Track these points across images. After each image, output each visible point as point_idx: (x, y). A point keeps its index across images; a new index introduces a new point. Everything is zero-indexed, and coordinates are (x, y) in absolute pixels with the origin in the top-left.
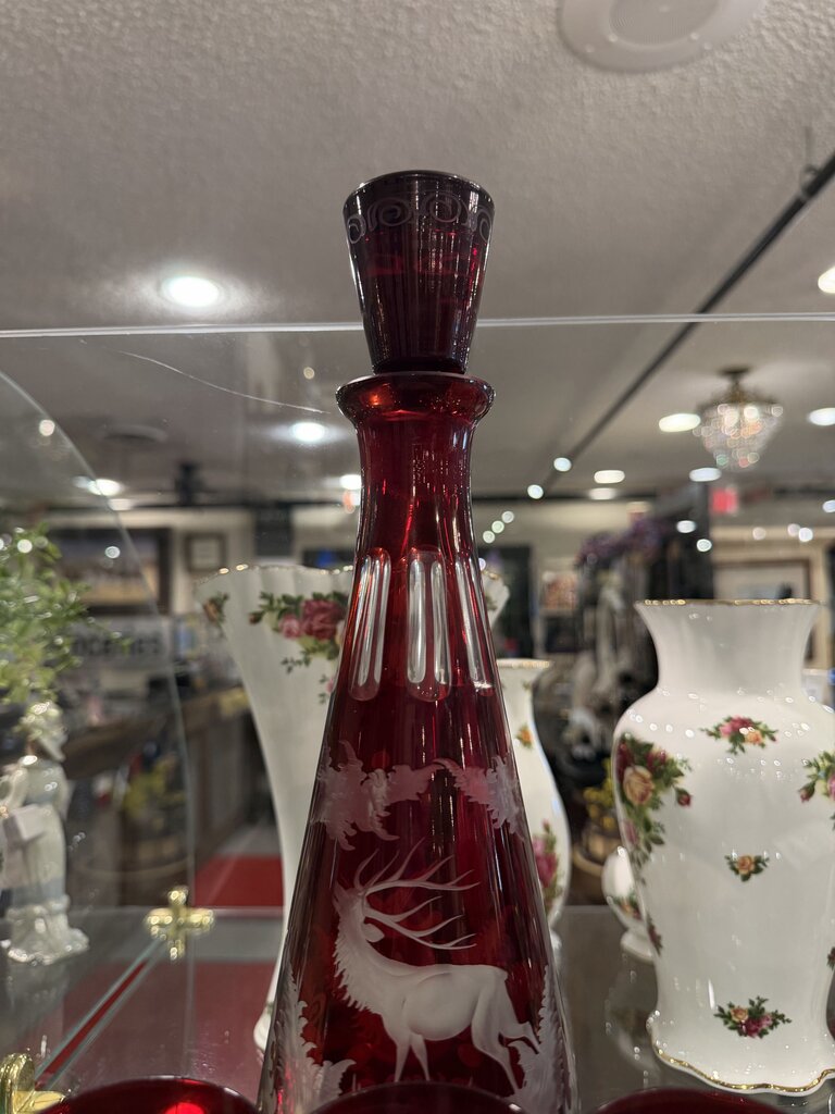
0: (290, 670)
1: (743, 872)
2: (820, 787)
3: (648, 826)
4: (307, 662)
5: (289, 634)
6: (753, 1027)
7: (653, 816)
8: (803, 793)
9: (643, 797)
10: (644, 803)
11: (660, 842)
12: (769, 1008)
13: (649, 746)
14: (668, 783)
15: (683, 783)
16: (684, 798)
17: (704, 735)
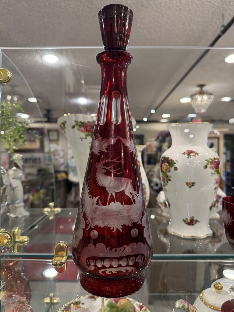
0: (82, 140)
1: (190, 186)
2: (209, 166)
3: (167, 177)
4: (86, 138)
5: (82, 131)
6: (191, 223)
7: (169, 174)
8: (204, 167)
9: (166, 170)
10: (167, 171)
11: (170, 180)
12: (195, 219)
13: (168, 158)
14: (172, 166)
15: (175, 165)
16: (176, 169)
17: (181, 154)
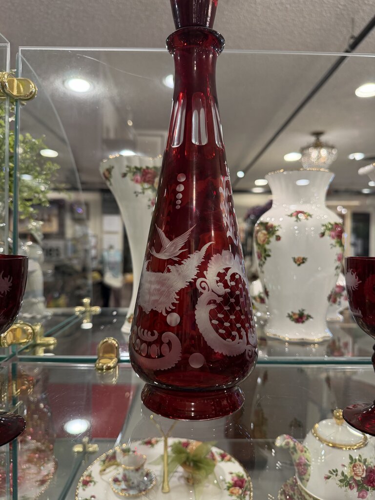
0: (137, 196)
1: (298, 263)
2: (327, 233)
3: (265, 250)
4: (143, 193)
5: (137, 181)
6: (300, 320)
7: (267, 247)
8: (321, 235)
9: (264, 241)
10: (265, 243)
11: (269, 256)
12: (306, 313)
13: (267, 223)
14: (273, 234)
15: (278, 233)
16: (278, 238)
17: (287, 217)
